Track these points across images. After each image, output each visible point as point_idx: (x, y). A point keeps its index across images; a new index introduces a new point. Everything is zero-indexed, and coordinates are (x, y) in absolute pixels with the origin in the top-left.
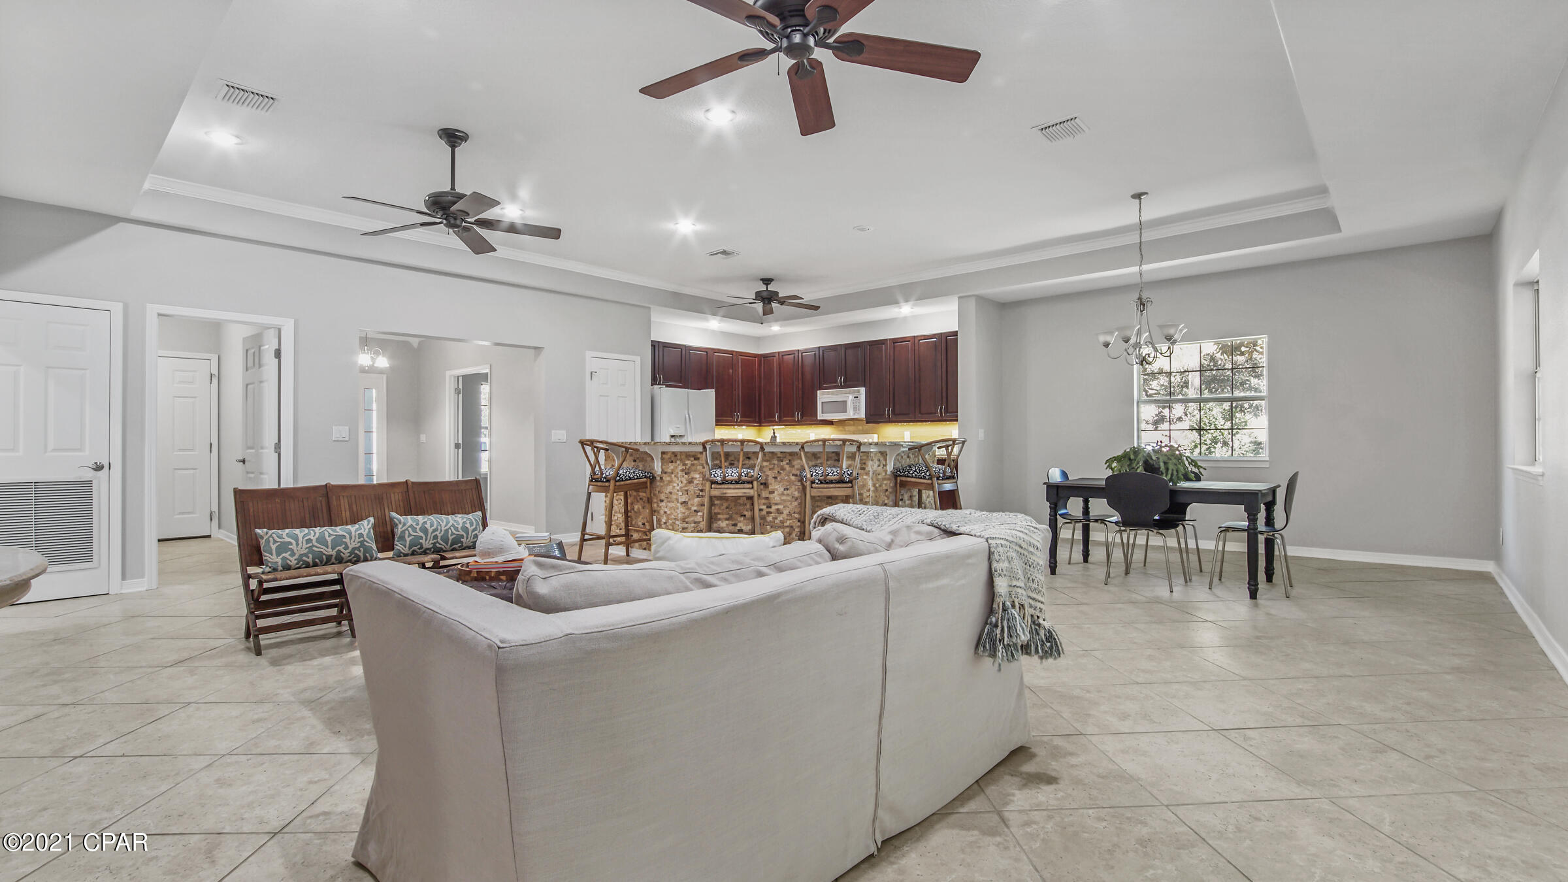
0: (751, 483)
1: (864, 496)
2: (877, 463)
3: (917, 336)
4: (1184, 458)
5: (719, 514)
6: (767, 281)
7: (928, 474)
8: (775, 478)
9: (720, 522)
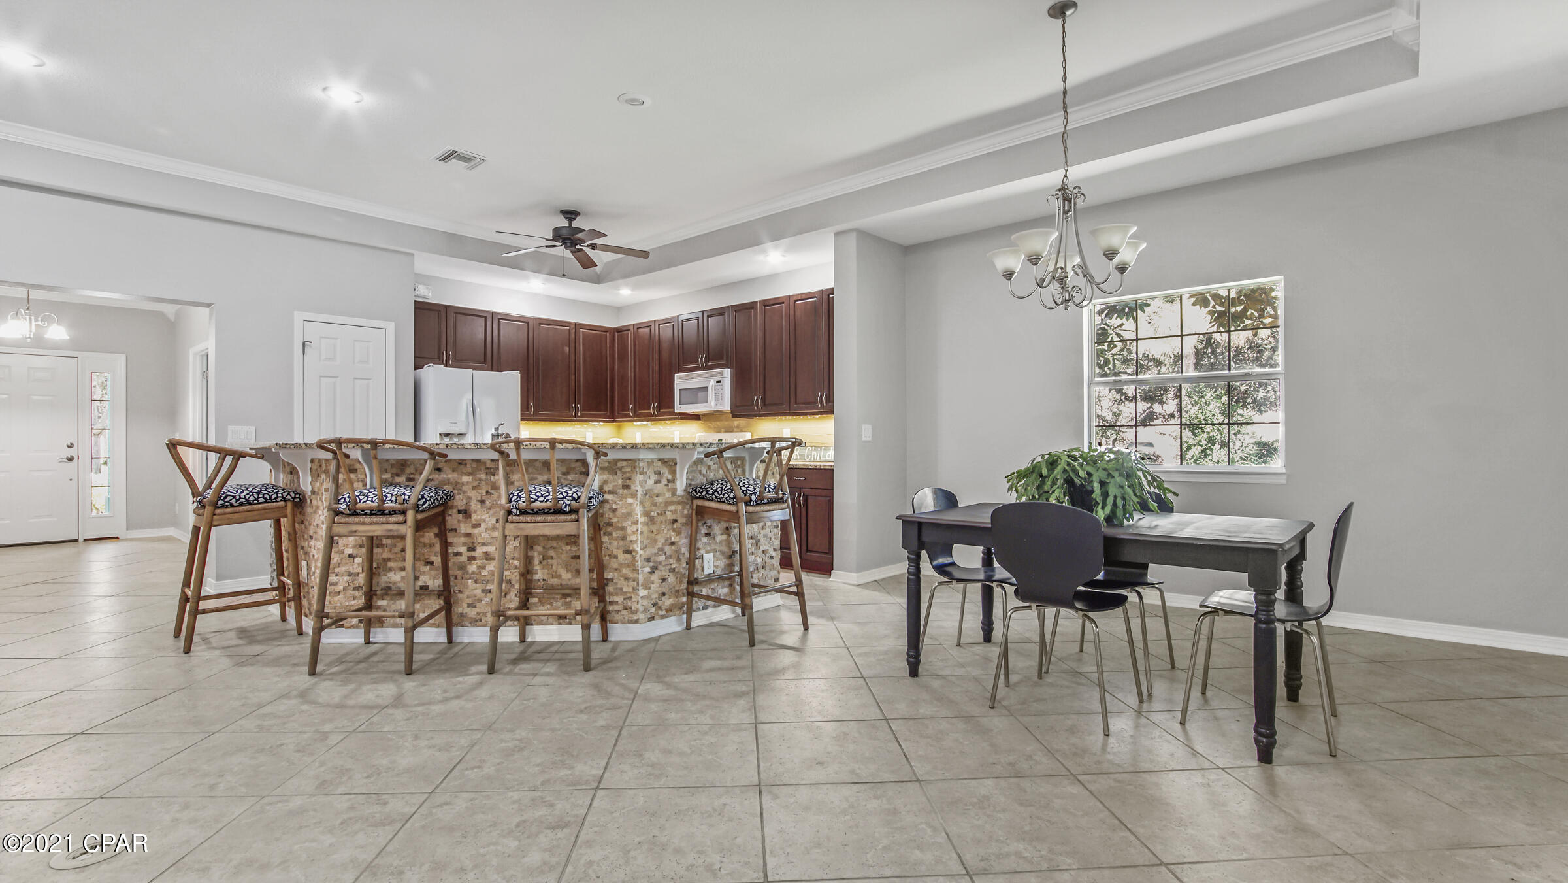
0: (404, 513)
1: (629, 531)
2: (654, 477)
3: (793, 296)
4: (1140, 474)
5: (389, 560)
6: (570, 214)
7: (732, 496)
8: (482, 502)
9: (391, 574)
